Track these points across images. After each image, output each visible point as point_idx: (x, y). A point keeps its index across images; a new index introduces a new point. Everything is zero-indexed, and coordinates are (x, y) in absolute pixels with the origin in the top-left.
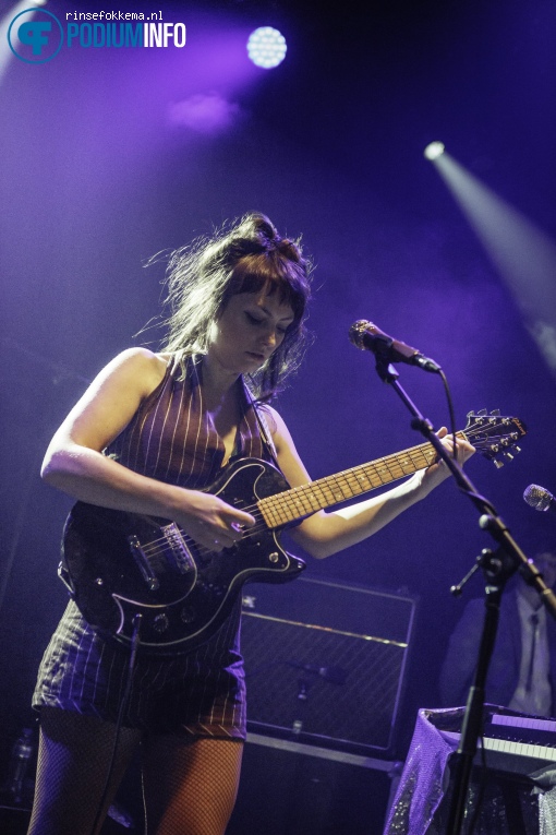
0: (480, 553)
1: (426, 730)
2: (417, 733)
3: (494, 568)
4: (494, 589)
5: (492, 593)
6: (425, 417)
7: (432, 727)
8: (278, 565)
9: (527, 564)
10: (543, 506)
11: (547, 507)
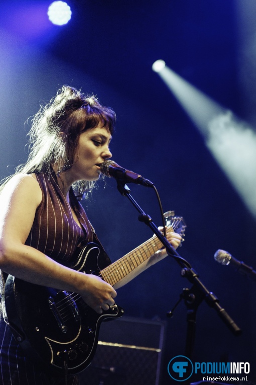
6: (147, 214)
8: (114, 312)
9: (209, 295)
10: (226, 262)
11: (228, 263)
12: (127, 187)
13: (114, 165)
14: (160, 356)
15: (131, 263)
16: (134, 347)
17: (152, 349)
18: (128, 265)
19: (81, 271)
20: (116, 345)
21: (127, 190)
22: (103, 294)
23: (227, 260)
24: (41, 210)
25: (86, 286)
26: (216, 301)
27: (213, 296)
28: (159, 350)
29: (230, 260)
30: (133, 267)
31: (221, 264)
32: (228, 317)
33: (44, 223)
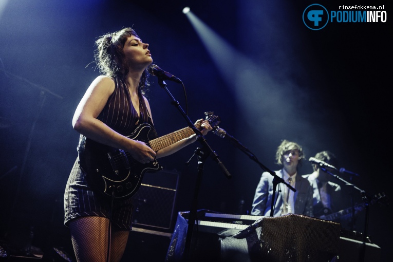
0: (196, 149)
1: (181, 219)
2: (178, 221)
3: (201, 155)
4: (201, 162)
5: (200, 164)
6: (176, 100)
7: (183, 218)
8: (156, 167)
9: (213, 153)
10: (223, 136)
11: (224, 136)
12: (164, 83)
13: (157, 68)
14: (176, 193)
15: (173, 139)
16: (159, 187)
17: (171, 189)
18: (170, 140)
19: (134, 139)
20: (145, 185)
21: (164, 85)
22: (144, 153)
23: (223, 134)
24: (111, 98)
25: (133, 147)
26: (217, 157)
27: (215, 154)
28: (175, 190)
29: (225, 135)
30: (174, 142)
31: (219, 136)
32: (224, 167)
33: (112, 106)
